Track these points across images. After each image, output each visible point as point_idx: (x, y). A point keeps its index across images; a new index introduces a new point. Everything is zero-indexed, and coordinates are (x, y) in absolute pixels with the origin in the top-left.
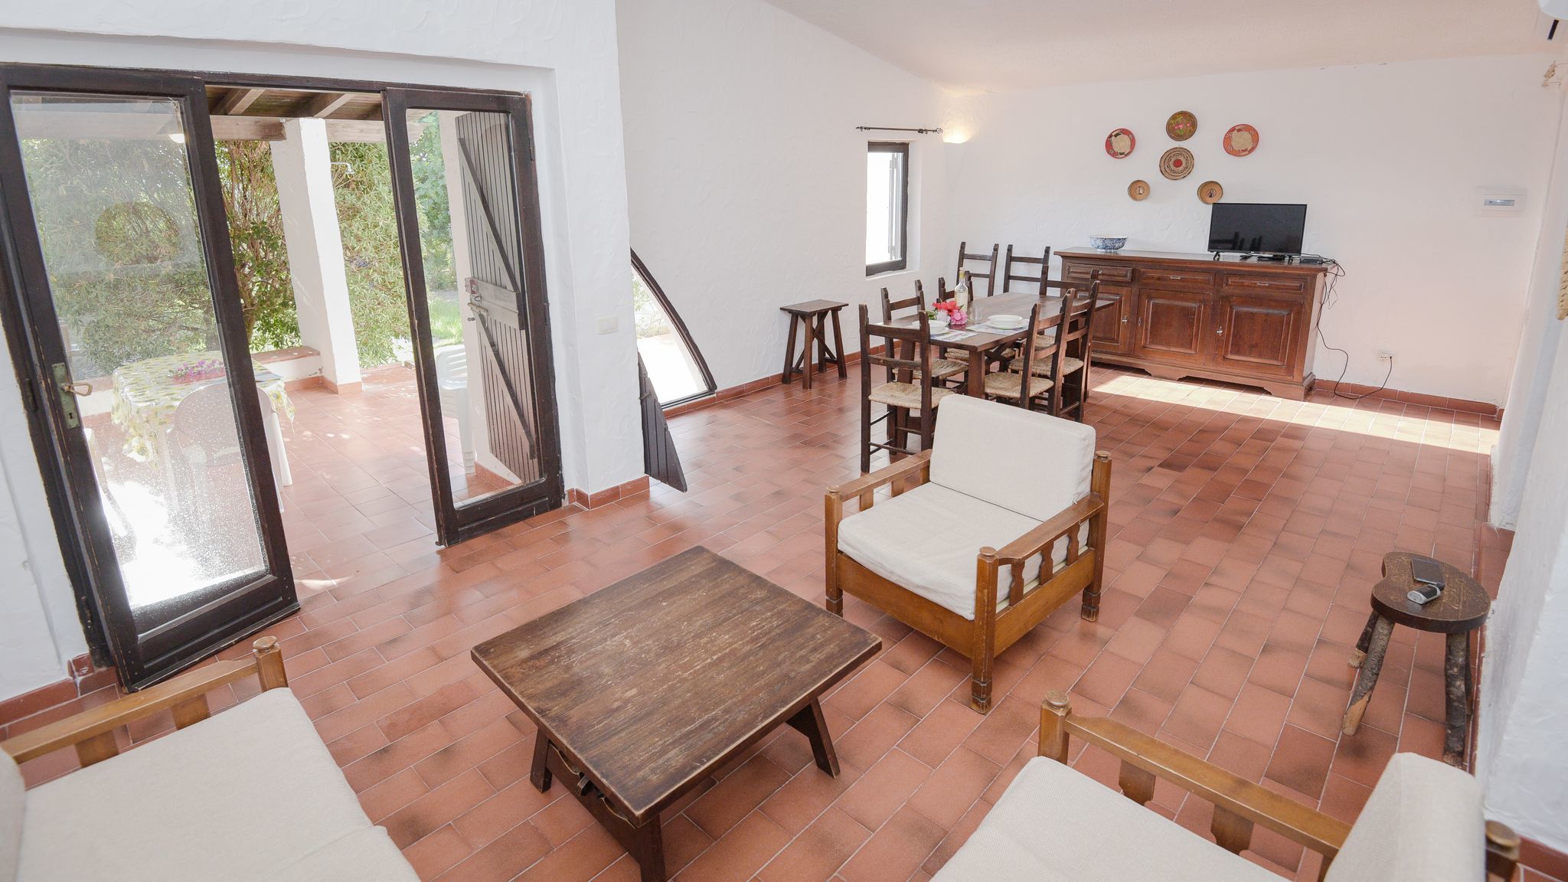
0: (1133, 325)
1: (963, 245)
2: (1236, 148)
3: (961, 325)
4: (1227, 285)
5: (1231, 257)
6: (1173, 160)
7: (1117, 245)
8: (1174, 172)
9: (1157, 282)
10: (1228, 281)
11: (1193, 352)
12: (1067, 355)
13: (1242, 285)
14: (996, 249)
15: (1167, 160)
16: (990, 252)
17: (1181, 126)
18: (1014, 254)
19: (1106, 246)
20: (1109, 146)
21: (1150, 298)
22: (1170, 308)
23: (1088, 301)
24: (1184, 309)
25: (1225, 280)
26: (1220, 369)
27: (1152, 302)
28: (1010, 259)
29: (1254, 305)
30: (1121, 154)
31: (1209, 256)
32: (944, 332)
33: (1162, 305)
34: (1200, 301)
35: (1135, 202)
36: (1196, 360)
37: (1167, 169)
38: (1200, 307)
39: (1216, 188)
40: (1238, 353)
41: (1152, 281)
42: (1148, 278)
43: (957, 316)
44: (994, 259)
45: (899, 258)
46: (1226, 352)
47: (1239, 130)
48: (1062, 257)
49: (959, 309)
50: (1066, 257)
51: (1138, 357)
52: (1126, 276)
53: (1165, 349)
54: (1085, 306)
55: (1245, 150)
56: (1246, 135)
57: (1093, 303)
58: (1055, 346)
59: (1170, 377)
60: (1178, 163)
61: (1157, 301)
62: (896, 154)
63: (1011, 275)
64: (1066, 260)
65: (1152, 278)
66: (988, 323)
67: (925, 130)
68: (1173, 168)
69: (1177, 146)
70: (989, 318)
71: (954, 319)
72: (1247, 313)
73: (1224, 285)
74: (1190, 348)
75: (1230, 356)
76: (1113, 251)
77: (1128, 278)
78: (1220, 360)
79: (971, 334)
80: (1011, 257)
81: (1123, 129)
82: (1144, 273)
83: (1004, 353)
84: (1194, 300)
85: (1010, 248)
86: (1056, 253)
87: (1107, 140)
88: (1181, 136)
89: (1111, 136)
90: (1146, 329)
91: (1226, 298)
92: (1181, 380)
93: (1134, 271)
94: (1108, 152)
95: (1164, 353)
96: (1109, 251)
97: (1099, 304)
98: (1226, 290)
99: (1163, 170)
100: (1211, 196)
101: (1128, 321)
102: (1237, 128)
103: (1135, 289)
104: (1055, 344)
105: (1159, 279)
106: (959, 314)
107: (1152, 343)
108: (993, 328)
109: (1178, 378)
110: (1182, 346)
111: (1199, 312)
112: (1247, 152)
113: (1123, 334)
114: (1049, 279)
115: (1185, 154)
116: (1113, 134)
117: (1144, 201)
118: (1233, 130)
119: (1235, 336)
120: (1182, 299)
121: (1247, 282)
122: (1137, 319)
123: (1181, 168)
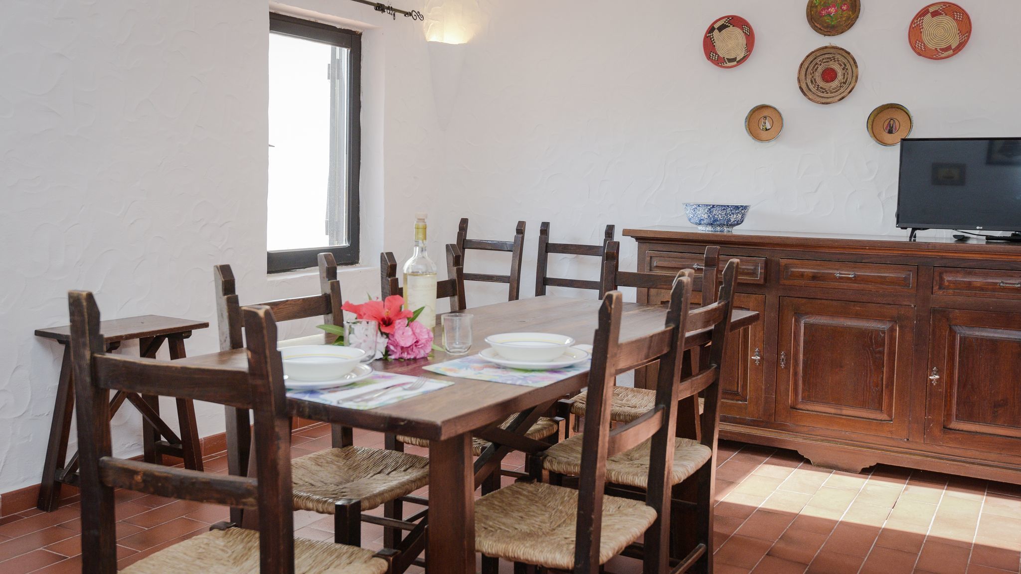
0: (771, 365)
1: (464, 224)
2: (931, 46)
3: (415, 359)
4: (940, 288)
5: (942, 236)
6: (820, 69)
7: (733, 218)
8: (824, 90)
9: (812, 283)
10: (942, 279)
11: (884, 417)
12: (679, 434)
13: (969, 286)
14: (521, 229)
15: (809, 70)
16: (509, 237)
17: (832, 10)
18: (553, 239)
19: (715, 220)
20: (709, 46)
21: (798, 314)
22: (836, 333)
23: (715, 305)
24: (862, 334)
25: (937, 278)
26: (938, 449)
27: (803, 322)
28: (546, 248)
29: (995, 326)
30: (730, 60)
31: (903, 235)
32: (354, 378)
33: (823, 327)
34: (894, 320)
35: (758, 143)
36: (891, 432)
37: (811, 86)
38: (892, 330)
39: (899, 116)
40: (970, 417)
41: (802, 282)
42: (794, 276)
43: (404, 335)
44: (517, 248)
45: (344, 243)
46: (948, 416)
47: (935, 14)
48: (638, 239)
49: (411, 319)
50: (644, 239)
51: (781, 427)
52: (753, 273)
53: (833, 411)
54: (709, 317)
55: (948, 48)
56: (948, 23)
57: (725, 312)
58: (658, 416)
59: (845, 467)
60: (829, 75)
61: (812, 320)
62: (338, 48)
63: (548, 276)
64: (645, 246)
65: (802, 275)
66: (484, 355)
67: (389, 8)
68: (822, 84)
69: (827, 45)
70: (490, 339)
71: (396, 346)
72: (982, 341)
73: (936, 288)
74: (879, 408)
75: (955, 425)
76: (726, 229)
77: (759, 277)
78: (937, 431)
79: (432, 385)
80: (547, 244)
81: (733, 17)
82: (787, 267)
83: (532, 428)
84: (881, 317)
85: (545, 229)
86: (626, 233)
87: (706, 37)
88: (833, 27)
89: (711, 29)
90: (796, 374)
91: (942, 314)
92: (866, 471)
93: (767, 264)
94: (709, 58)
95: (831, 419)
96: (719, 228)
97: (737, 315)
98: (940, 298)
99: (804, 87)
100: (890, 132)
101: (762, 358)
102: (931, 10)
103: (771, 298)
104: (656, 409)
105: (814, 277)
106: (409, 331)
107: (807, 399)
108: (498, 367)
109: (860, 469)
110: (863, 405)
111: (892, 339)
112: (951, 52)
113: (754, 384)
114: (620, 270)
115: (841, 59)
116: (716, 26)
117: (772, 143)
118: (924, 13)
119: (963, 385)
120: (858, 316)
121: (978, 280)
122: (778, 354)
123: (835, 84)
